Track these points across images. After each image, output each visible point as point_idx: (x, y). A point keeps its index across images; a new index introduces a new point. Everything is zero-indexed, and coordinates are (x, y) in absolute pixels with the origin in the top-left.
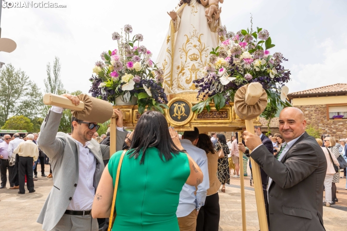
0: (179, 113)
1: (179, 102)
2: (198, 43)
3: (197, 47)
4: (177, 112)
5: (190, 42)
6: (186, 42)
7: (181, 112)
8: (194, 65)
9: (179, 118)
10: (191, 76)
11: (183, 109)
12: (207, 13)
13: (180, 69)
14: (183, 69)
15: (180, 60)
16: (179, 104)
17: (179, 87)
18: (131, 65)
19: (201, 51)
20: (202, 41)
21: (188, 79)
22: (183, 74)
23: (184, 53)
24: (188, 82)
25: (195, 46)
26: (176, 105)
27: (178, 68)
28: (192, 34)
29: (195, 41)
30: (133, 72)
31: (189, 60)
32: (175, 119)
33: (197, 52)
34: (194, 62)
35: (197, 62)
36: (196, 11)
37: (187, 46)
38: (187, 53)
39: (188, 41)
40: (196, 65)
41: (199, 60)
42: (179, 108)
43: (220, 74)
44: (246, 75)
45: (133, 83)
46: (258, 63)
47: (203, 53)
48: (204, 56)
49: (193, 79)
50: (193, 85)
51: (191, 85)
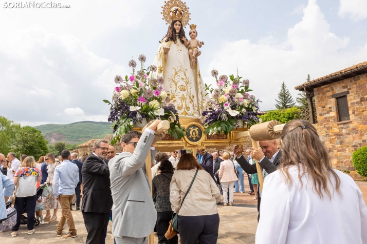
0: (194, 135)
1: (194, 126)
2: (184, 77)
3: (184, 80)
4: (193, 134)
5: (178, 75)
6: (174, 74)
7: (196, 134)
8: (183, 95)
9: (194, 139)
10: (182, 104)
11: (197, 132)
14: (173, 97)
15: (170, 89)
16: (194, 128)
18: (157, 93)
19: (187, 83)
20: (187, 75)
21: (180, 106)
22: (175, 101)
23: (174, 83)
25: (183, 79)
26: (191, 128)
27: (169, 95)
28: (179, 68)
29: (182, 75)
30: (159, 99)
31: (178, 90)
32: (191, 139)
33: (184, 84)
34: (183, 92)
35: (185, 92)
36: (180, 49)
37: (176, 78)
38: (176, 84)
39: (176, 74)
40: (185, 95)
41: (186, 91)
42: (194, 131)
43: (225, 107)
44: (244, 110)
45: (162, 110)
46: (246, 102)
47: (188, 85)
48: (189, 88)
49: (184, 106)
50: (185, 111)
51: (182, 111)
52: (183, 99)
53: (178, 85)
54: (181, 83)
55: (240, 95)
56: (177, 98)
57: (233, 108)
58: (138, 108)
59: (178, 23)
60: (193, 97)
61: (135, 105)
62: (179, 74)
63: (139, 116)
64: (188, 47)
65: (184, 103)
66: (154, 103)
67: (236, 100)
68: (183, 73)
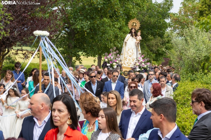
2: (132, 51)
12: (136, 43)
13: (125, 58)
18: (116, 60)
24: (127, 63)
25: (131, 52)
26: (125, 72)
28: (130, 48)
31: (128, 56)
32: (125, 75)
33: (131, 54)
34: (130, 57)
36: (133, 40)
38: (128, 54)
40: (131, 58)
43: (137, 67)
44: (143, 69)
45: (116, 66)
46: (145, 66)
48: (133, 56)
49: (129, 63)
50: (129, 64)
51: (128, 64)
52: (129, 60)
54: (130, 54)
55: (143, 64)
56: (127, 59)
57: (140, 68)
58: (109, 65)
59: (133, 29)
60: (134, 59)
61: (109, 63)
63: (109, 67)
64: (136, 39)
65: (129, 62)
66: (114, 64)
67: (141, 65)
68: (131, 50)
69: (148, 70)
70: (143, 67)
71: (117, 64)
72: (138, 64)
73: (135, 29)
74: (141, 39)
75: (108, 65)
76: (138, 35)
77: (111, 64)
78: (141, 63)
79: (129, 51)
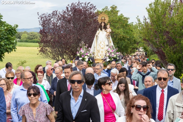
2: (103, 44)
8: (102, 50)
12: (106, 35)
13: (98, 51)
14: (99, 51)
15: (99, 48)
17: (98, 56)
18: (87, 54)
25: (103, 45)
27: (98, 50)
30: (87, 56)
31: (101, 49)
33: (103, 47)
36: (103, 33)
39: (101, 43)
41: (104, 49)
43: (107, 58)
44: (113, 59)
45: (88, 59)
46: (115, 56)
47: (105, 46)
49: (102, 55)
52: (102, 52)
53: (101, 47)
55: (113, 54)
56: (100, 52)
57: (110, 58)
59: (103, 23)
61: (81, 57)
62: (102, 43)
64: (106, 31)
65: (102, 54)
66: (86, 57)
67: (111, 56)
68: (103, 42)
69: (118, 59)
70: (113, 57)
71: (89, 57)
72: (108, 55)
73: (104, 23)
74: (111, 31)
75: (80, 59)
76: (108, 27)
77: (83, 58)
78: (111, 53)
79: (101, 44)
